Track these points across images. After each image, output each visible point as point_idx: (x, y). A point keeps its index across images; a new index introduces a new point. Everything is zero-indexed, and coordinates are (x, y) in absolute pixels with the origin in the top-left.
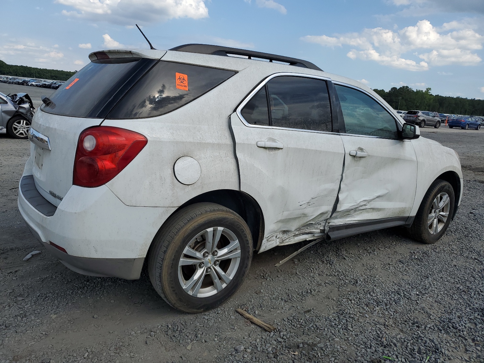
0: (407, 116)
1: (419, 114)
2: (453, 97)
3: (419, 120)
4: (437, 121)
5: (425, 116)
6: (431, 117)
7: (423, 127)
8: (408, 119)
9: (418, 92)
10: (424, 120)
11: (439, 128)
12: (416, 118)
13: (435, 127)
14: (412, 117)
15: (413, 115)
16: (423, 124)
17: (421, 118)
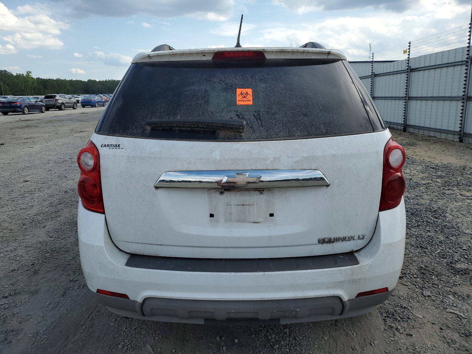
0: (46, 101)
1: (57, 98)
2: (53, 79)
3: (59, 103)
4: (73, 102)
5: (63, 99)
6: (68, 100)
7: (64, 110)
8: (48, 103)
9: (18, 76)
10: (63, 103)
11: (77, 108)
12: (56, 102)
13: (74, 108)
14: (51, 102)
15: (52, 99)
16: (63, 107)
17: (60, 101)
